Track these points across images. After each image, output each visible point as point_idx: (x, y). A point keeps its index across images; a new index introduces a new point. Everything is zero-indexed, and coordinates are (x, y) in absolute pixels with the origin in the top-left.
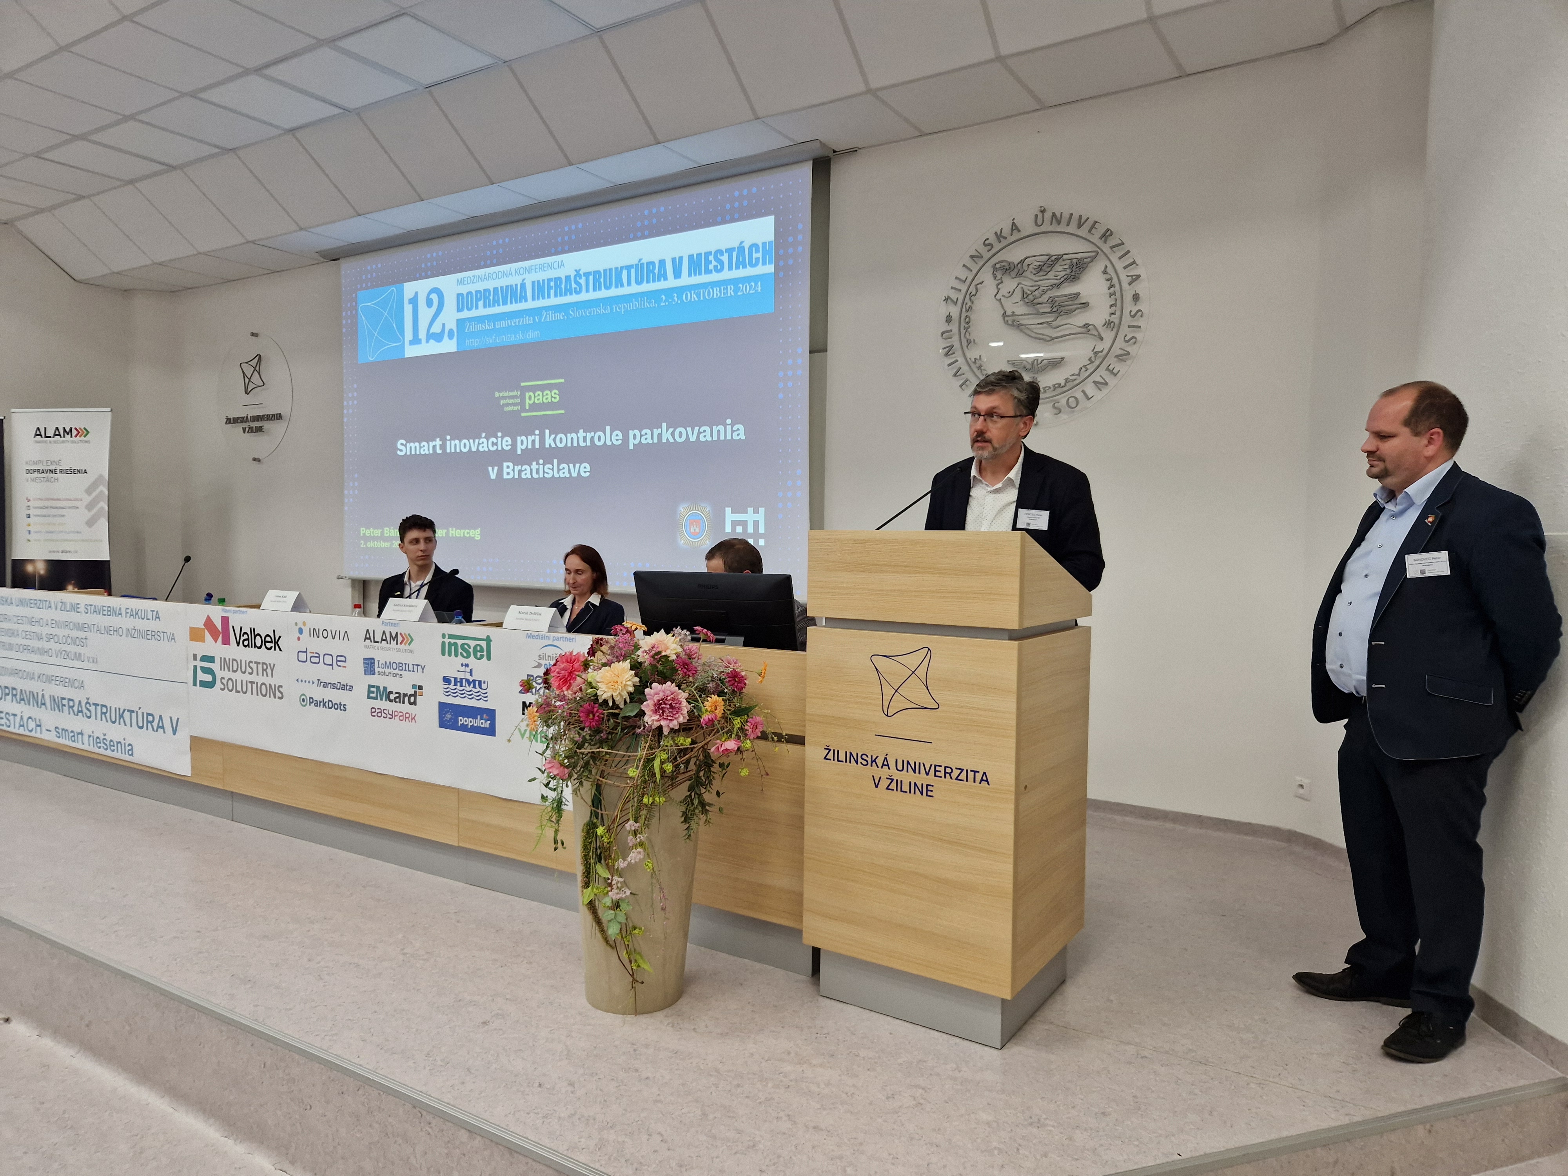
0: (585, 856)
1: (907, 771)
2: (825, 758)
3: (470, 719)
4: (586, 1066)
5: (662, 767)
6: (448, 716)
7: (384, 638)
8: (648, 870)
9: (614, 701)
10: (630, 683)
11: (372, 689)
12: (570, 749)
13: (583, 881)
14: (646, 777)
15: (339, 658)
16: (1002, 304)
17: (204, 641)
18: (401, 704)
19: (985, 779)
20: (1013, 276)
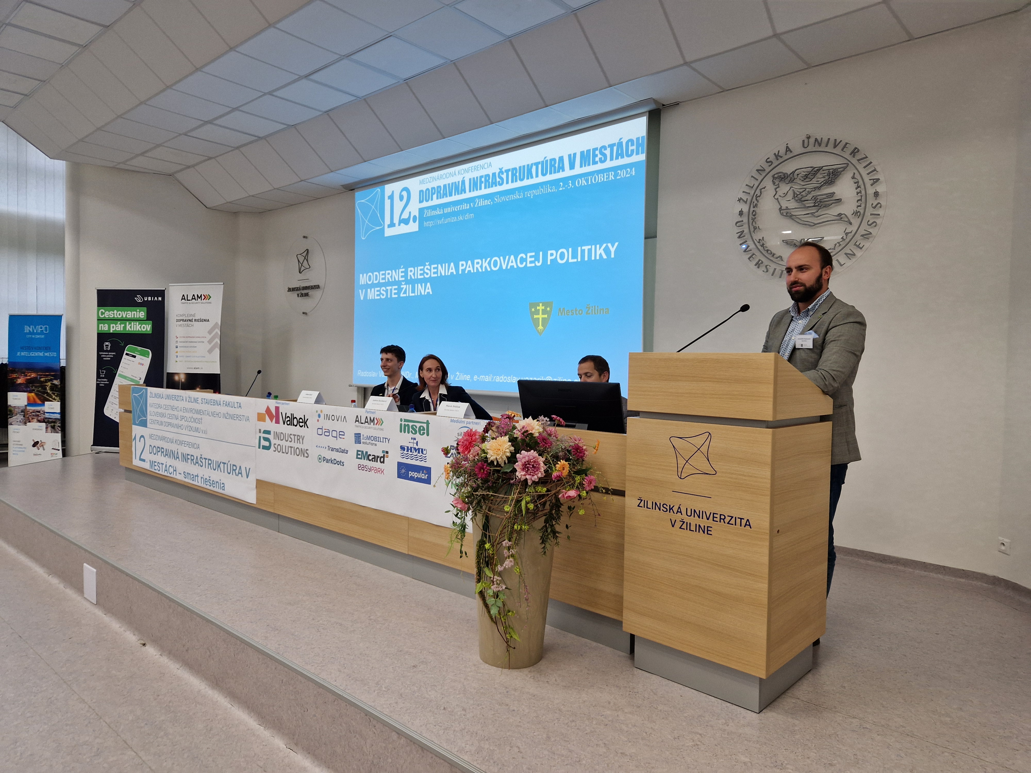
0: (478, 562)
1: (694, 517)
2: (638, 506)
3: (416, 473)
4: (474, 699)
5: (526, 507)
6: (403, 471)
7: (367, 421)
8: (517, 573)
9: (497, 462)
10: (508, 450)
11: (359, 453)
12: (470, 492)
13: (476, 578)
14: (516, 512)
15: (341, 433)
16: (779, 202)
17: (265, 421)
18: (376, 463)
19: (748, 524)
20: (787, 182)
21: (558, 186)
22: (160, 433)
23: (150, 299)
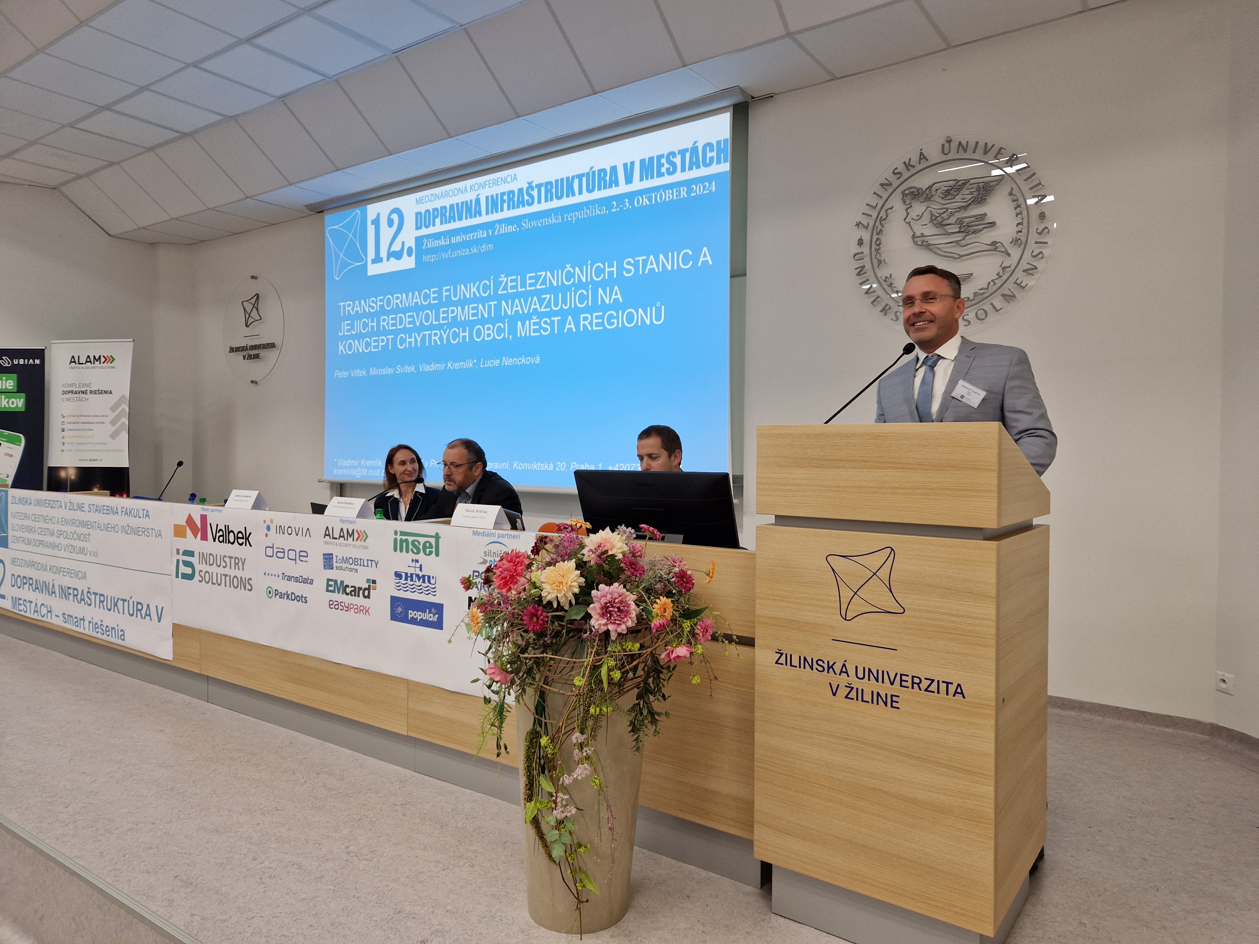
0: (528, 766)
1: (869, 680)
2: (777, 663)
3: (419, 613)
5: (609, 675)
6: (400, 610)
7: (342, 534)
8: (595, 787)
9: (558, 602)
10: (575, 584)
11: (330, 583)
12: (513, 653)
13: (526, 794)
14: (593, 685)
15: (302, 554)
16: (910, 226)
17: (185, 537)
18: (356, 598)
19: (959, 691)
20: (922, 201)
21: (610, 207)
22: (28, 557)
23: (21, 362)
